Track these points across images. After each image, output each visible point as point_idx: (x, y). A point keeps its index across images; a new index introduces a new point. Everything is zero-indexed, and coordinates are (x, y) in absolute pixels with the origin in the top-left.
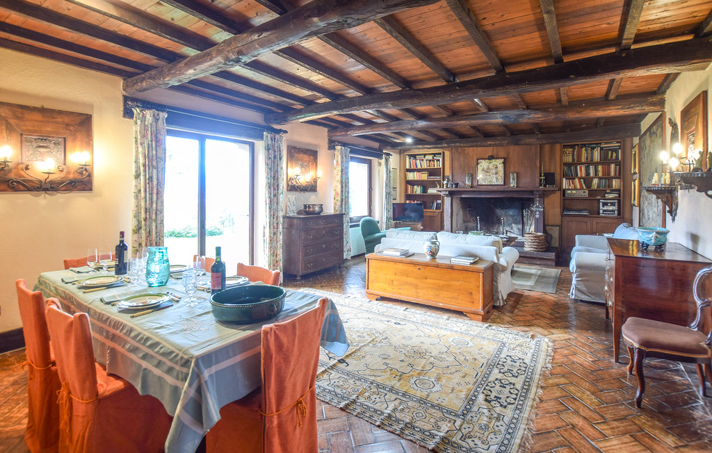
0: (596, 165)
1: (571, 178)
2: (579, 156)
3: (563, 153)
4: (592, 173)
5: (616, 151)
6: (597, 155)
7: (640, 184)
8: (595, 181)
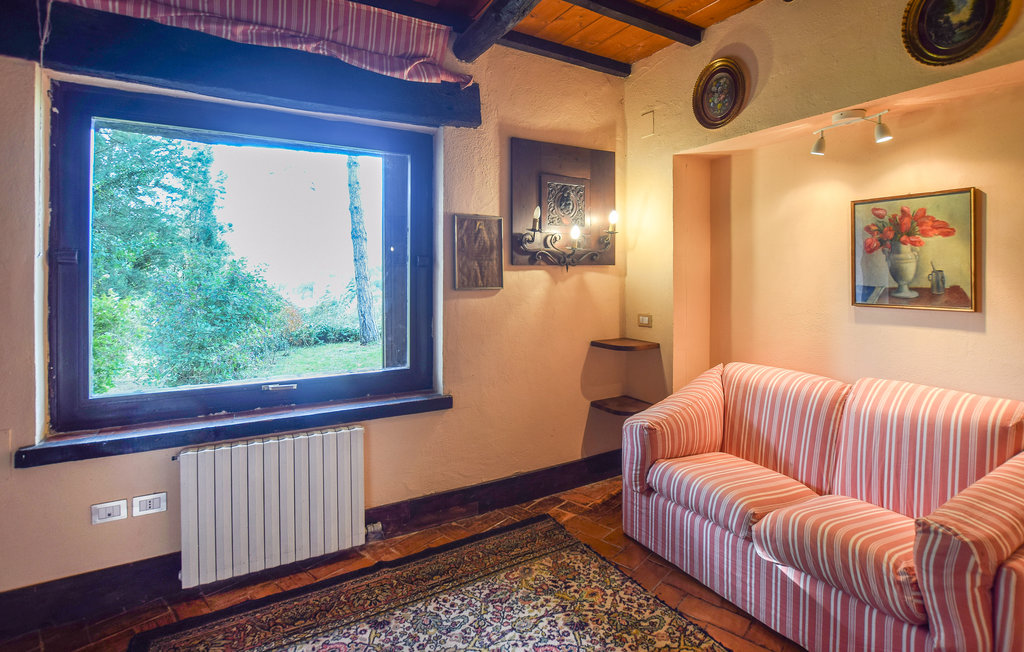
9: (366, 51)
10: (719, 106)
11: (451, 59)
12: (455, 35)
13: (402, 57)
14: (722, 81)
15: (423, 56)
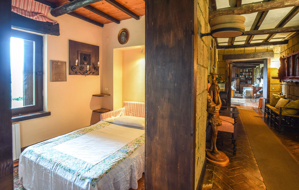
0: (247, 73)
1: (242, 75)
2: (244, 70)
3: (240, 70)
4: (246, 74)
5: (251, 70)
6: (247, 71)
7: (256, 77)
8: (247, 76)
9: (19, 8)
10: (123, 39)
11: (50, 16)
12: (51, 8)
13: (33, 12)
14: (124, 34)
15: (40, 13)
